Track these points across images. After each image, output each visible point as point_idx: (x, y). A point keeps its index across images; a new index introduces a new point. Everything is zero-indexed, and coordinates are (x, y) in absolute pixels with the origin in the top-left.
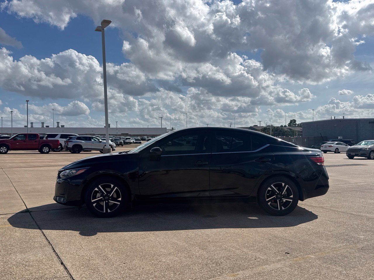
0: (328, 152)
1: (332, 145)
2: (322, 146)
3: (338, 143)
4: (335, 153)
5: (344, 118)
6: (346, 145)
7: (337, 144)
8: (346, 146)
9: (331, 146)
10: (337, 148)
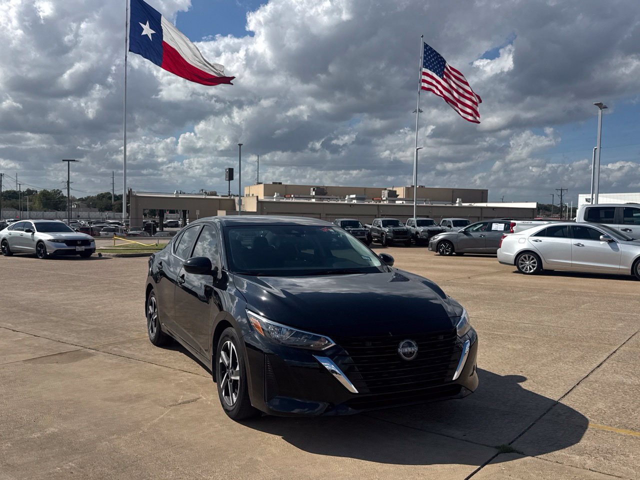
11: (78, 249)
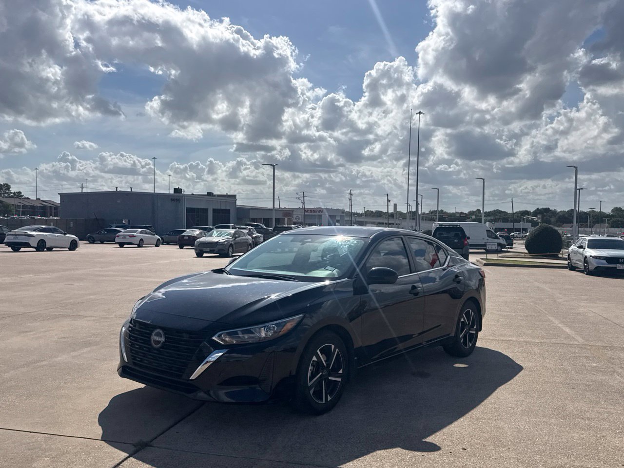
0: (125, 246)
1: (135, 234)
2: (118, 236)
3: (142, 231)
4: (139, 246)
5: (131, 190)
6: (152, 234)
7: (141, 233)
8: (153, 236)
9: (133, 236)
10: (142, 240)
11: (619, 267)
